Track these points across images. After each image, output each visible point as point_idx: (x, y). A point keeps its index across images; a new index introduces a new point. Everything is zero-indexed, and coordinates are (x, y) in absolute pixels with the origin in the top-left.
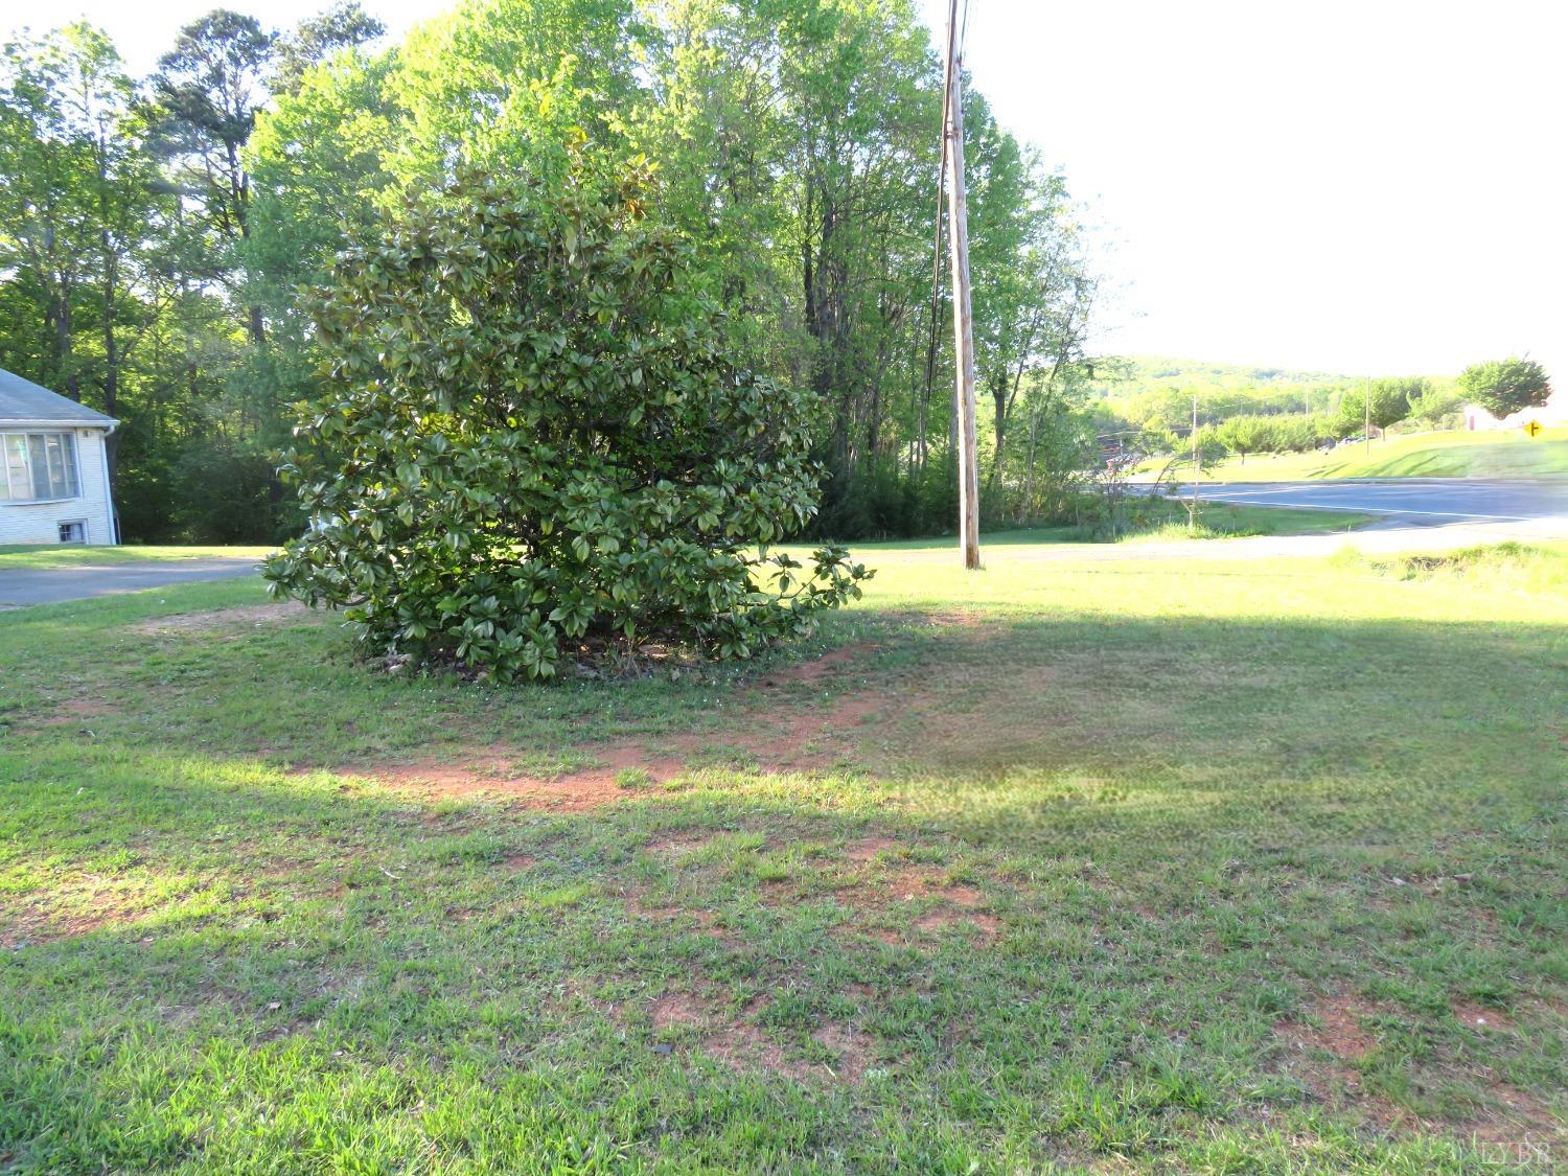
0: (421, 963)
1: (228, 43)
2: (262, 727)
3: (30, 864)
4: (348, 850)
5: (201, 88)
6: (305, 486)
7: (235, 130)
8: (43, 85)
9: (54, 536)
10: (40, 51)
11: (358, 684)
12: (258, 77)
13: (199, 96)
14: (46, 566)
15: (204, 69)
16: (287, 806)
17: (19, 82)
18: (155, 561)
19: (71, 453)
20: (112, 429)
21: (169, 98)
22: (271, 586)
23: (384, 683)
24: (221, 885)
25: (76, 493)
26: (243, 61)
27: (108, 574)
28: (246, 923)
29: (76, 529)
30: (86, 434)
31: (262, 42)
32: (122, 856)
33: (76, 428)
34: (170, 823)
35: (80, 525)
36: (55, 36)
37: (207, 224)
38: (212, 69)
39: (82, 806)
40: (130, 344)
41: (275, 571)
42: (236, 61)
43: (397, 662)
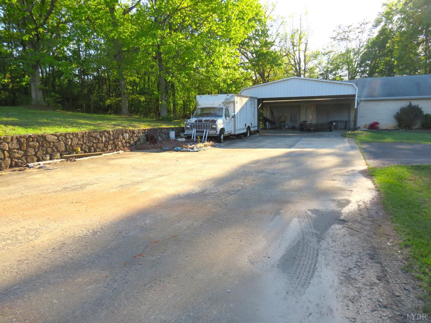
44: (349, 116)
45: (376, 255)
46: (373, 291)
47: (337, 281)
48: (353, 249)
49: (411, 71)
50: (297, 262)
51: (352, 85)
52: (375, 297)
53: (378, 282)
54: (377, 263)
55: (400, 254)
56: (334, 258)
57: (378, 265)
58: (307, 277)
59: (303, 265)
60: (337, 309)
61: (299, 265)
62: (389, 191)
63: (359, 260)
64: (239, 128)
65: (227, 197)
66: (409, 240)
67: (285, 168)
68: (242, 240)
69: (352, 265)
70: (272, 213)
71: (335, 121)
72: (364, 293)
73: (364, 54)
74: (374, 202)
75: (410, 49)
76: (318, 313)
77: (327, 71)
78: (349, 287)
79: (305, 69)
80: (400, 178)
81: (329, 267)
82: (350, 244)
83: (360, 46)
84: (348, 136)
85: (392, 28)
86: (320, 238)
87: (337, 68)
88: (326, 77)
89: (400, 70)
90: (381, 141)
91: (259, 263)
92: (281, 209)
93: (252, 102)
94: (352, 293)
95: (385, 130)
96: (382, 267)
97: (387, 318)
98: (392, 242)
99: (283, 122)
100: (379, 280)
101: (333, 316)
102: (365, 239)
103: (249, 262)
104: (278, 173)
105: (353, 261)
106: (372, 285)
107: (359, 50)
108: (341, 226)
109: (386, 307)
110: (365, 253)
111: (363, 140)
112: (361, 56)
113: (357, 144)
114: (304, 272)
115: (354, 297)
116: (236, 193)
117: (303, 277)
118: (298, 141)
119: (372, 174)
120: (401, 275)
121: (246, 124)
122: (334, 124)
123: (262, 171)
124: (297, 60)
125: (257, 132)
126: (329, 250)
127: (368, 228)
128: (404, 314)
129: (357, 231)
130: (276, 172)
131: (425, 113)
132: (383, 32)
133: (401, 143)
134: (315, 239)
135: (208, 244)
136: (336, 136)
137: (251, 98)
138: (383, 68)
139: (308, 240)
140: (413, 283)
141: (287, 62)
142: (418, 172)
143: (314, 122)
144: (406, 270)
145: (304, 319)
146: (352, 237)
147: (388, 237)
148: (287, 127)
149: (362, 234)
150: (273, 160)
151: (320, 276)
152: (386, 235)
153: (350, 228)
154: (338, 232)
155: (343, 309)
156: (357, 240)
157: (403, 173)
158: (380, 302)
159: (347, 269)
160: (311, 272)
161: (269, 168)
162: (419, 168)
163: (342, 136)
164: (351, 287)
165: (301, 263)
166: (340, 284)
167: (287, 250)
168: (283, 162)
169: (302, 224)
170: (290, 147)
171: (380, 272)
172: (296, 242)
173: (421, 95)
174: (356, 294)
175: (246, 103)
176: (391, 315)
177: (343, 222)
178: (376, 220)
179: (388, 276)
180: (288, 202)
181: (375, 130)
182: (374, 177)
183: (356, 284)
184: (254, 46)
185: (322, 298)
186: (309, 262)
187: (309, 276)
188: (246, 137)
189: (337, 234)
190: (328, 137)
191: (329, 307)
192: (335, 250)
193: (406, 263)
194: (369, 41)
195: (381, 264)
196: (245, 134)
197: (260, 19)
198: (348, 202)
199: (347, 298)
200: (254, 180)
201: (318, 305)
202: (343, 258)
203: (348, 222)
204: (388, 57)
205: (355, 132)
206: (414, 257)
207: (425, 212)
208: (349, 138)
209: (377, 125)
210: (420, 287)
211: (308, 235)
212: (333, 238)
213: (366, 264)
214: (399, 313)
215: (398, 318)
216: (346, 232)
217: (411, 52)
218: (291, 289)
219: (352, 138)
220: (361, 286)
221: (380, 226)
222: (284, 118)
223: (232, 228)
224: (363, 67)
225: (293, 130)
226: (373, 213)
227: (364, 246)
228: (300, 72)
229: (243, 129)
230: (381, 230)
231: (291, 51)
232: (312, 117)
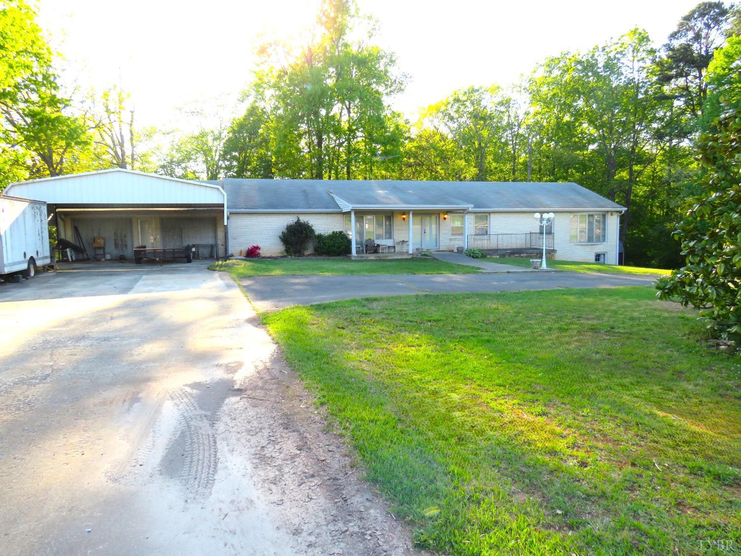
0: (644, 527)
1: (705, 18)
2: (634, 364)
3: (506, 400)
4: (642, 443)
5: (688, 45)
6: (685, 242)
7: (703, 61)
8: (615, 61)
9: (592, 258)
10: (616, 46)
11: (697, 352)
12: (720, 31)
13: (687, 49)
14: (582, 271)
15: (691, 34)
16: (624, 409)
17: (606, 62)
18: (630, 274)
19: (604, 222)
20: (623, 212)
21: (671, 53)
22: (659, 293)
23: (713, 354)
24: (570, 439)
25: (604, 240)
26: (712, 26)
27: (606, 277)
28: (572, 463)
29: (602, 256)
30: (612, 215)
31: (724, 12)
32: (539, 409)
33: (608, 212)
34: (566, 401)
35: (604, 255)
36: (623, 38)
37: (683, 113)
38: (695, 33)
39: (538, 381)
40: (640, 173)
41: (662, 285)
42: (708, 26)
43: (725, 344)
44: (216, 237)
45: (290, 423)
46: (296, 463)
47: (249, 466)
48: (261, 423)
49: (294, 172)
50: (189, 459)
51: (218, 189)
52: (299, 470)
53: (298, 452)
54: (294, 431)
55: (316, 414)
56: (238, 440)
57: (295, 433)
58: (209, 473)
59: (199, 460)
60: (258, 498)
61: (191, 462)
62: (290, 342)
63: (271, 434)
64: (10, 261)
65: (27, 390)
66: (324, 396)
67: (126, 328)
68: (85, 452)
69: (264, 442)
70: (125, 401)
71: (194, 246)
72: (287, 470)
73: (227, 141)
74: (275, 358)
75: (291, 141)
76: (235, 511)
77: (172, 162)
78: (266, 469)
79: (133, 155)
80: (301, 323)
81: (235, 453)
82: (255, 417)
83: (221, 128)
84: (218, 268)
85: (265, 108)
86: (213, 420)
87: (188, 158)
88: (171, 171)
89: (280, 170)
90: (266, 274)
91: (127, 477)
92: (138, 393)
93: (37, 210)
94: (272, 473)
95: (269, 258)
96: (300, 434)
97: (316, 486)
98: (306, 403)
99: (99, 248)
100: (300, 450)
101: (255, 508)
102: (273, 408)
103: (109, 481)
104: (116, 337)
105: (265, 437)
106: (293, 458)
107: (220, 134)
108: (238, 398)
109: (313, 476)
110: (276, 424)
111: (242, 274)
112: (225, 143)
113: (235, 280)
114: (202, 469)
115: (276, 477)
116: (45, 381)
117: (203, 475)
118: (136, 281)
119: (265, 321)
120: (322, 437)
121: (25, 254)
122: (194, 250)
123: (83, 338)
124: (117, 138)
125: (50, 267)
126: (230, 432)
127: (274, 393)
128: (332, 477)
129: (261, 400)
130: (111, 336)
131: (317, 233)
132: (252, 111)
133: (294, 276)
134: (206, 424)
135: (17, 475)
136: (199, 270)
137: (34, 202)
138: (257, 165)
139: (195, 427)
140: (336, 442)
141: (99, 139)
142: (319, 313)
143: (159, 247)
144: (326, 431)
145: (219, 524)
146: (256, 409)
147: (300, 398)
148: (108, 257)
149: (268, 402)
150: (100, 317)
151: (226, 467)
152: (298, 396)
153: (250, 398)
154: (236, 406)
155: (265, 496)
156: (263, 410)
157: (303, 316)
158: (305, 473)
159: (259, 448)
160: (212, 466)
161: (95, 330)
162: (321, 308)
163: (208, 268)
164: (269, 468)
165: (195, 459)
166: (254, 468)
167: (168, 447)
168: (119, 317)
169: (180, 407)
170: (126, 290)
171: (300, 441)
172: (179, 433)
173: (310, 208)
174: (277, 473)
175: (24, 213)
176: (320, 483)
177: (240, 392)
178: (282, 381)
179: (308, 443)
180: (148, 380)
181: (256, 259)
182: (267, 325)
183: (275, 462)
184: (26, 101)
185: (236, 492)
186: (207, 454)
187: (211, 472)
188: (27, 279)
189: (235, 410)
190: (186, 271)
191: (247, 499)
192: (238, 430)
193: (326, 423)
194: (235, 122)
195: (298, 431)
196: (25, 273)
197: (39, 54)
198: (239, 365)
199: (267, 481)
200: (71, 355)
201: (232, 502)
202: (251, 437)
203: (246, 391)
204: (263, 149)
205: (228, 262)
206: (332, 414)
207: (335, 361)
208: (220, 273)
209: (258, 251)
210: (344, 443)
211: (194, 420)
212: (230, 416)
213: (282, 437)
214: (328, 477)
215: (328, 483)
216: (246, 404)
217: (292, 146)
218: (191, 495)
219: (224, 271)
220: (280, 463)
221: (288, 387)
222: (102, 241)
223: (57, 439)
224: (228, 160)
225: (121, 262)
226: (276, 373)
227: (274, 415)
228: (123, 159)
229: (19, 263)
230: (290, 392)
231: (105, 121)
232: (155, 239)
